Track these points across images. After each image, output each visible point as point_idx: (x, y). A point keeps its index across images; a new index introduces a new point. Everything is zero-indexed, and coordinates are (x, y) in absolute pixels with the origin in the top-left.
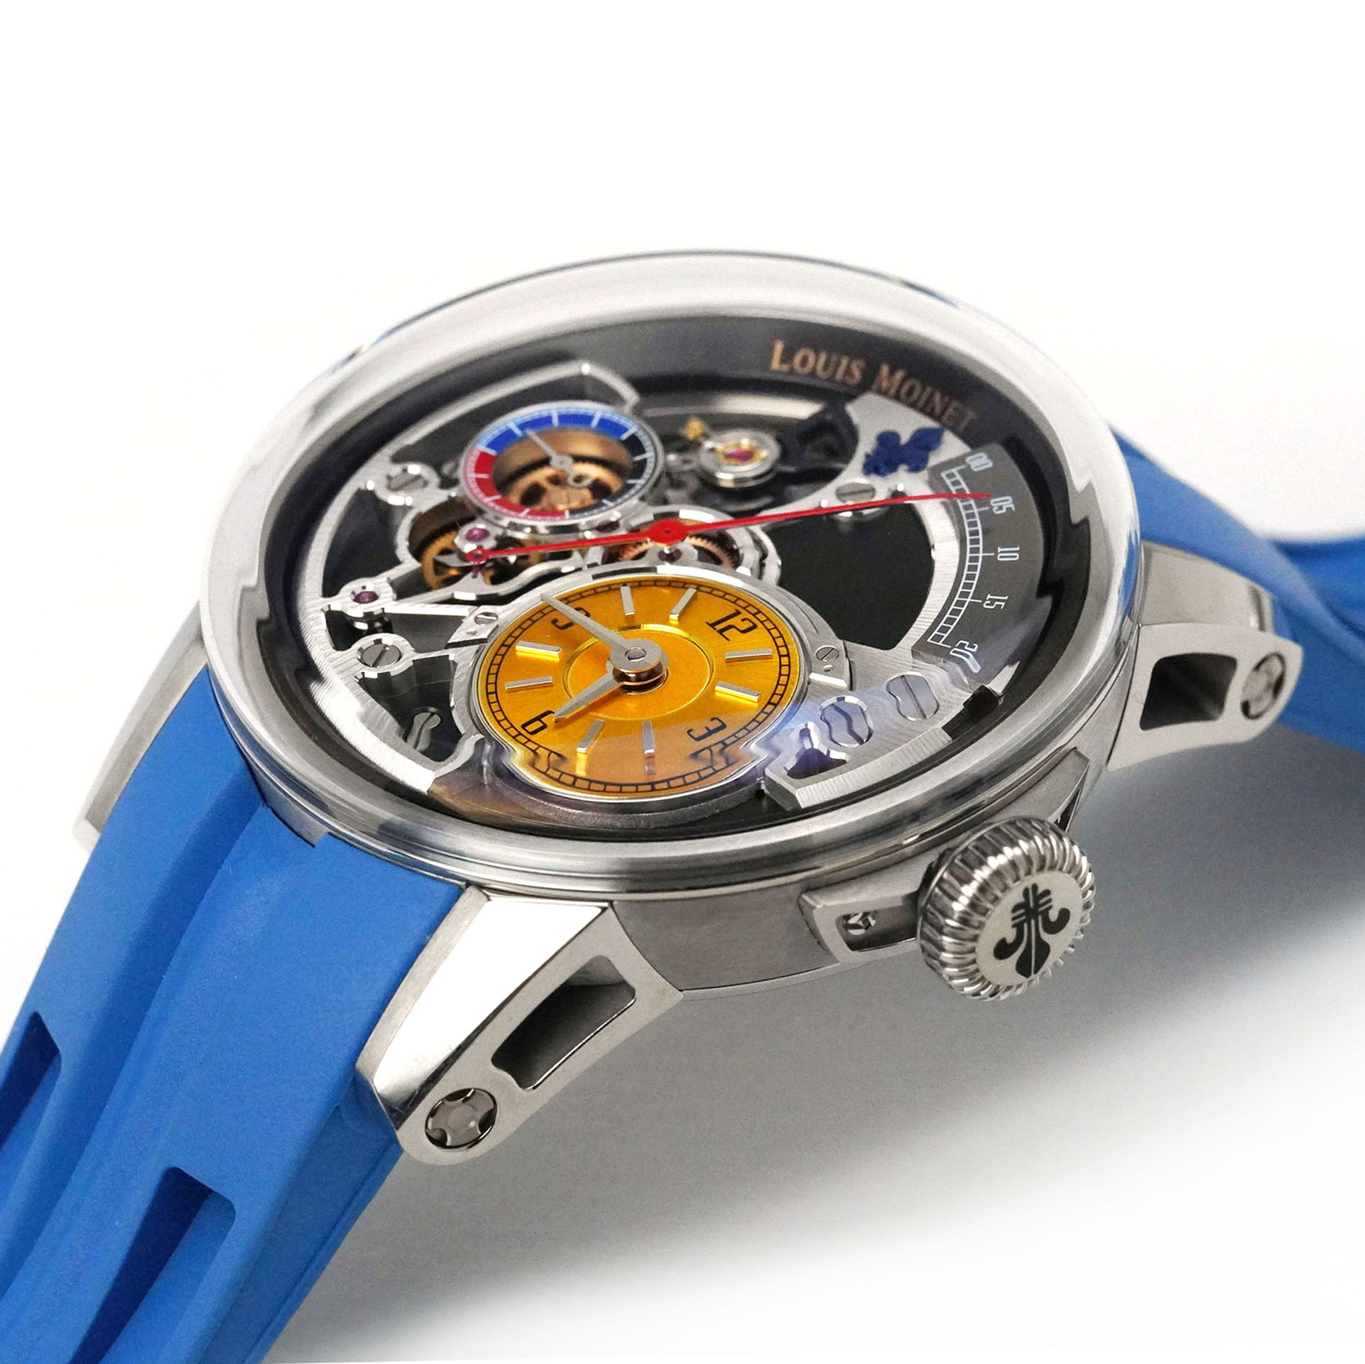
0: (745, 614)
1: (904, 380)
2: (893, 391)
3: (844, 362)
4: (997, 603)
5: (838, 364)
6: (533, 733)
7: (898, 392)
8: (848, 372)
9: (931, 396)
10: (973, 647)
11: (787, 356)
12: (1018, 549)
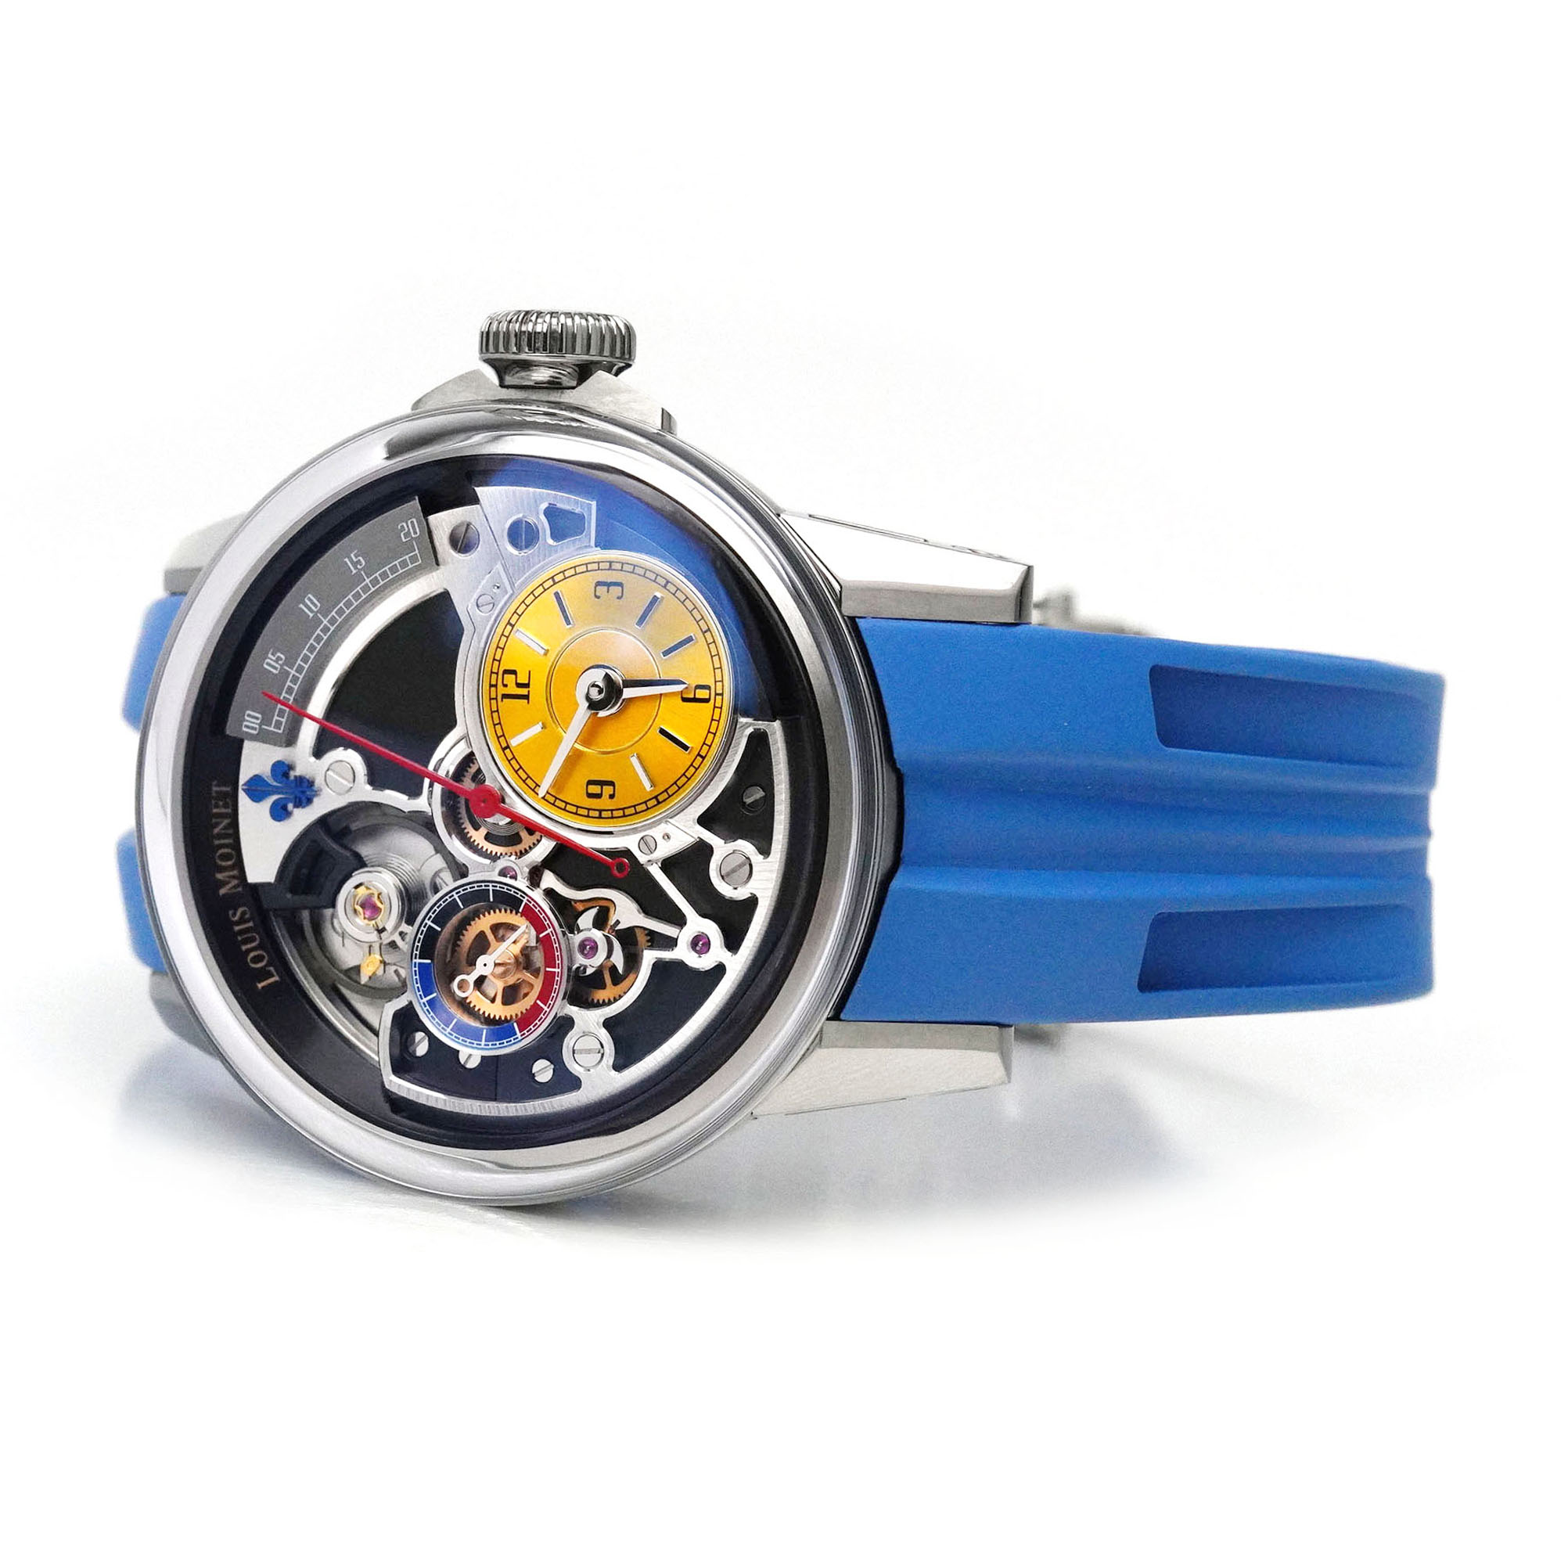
0: (502, 690)
1: (222, 869)
2: (235, 872)
3: (237, 928)
4: (355, 560)
5: (241, 932)
6: (707, 687)
7: (232, 868)
8: (242, 921)
9: (220, 836)
10: (402, 526)
11: (264, 974)
12: (301, 606)
